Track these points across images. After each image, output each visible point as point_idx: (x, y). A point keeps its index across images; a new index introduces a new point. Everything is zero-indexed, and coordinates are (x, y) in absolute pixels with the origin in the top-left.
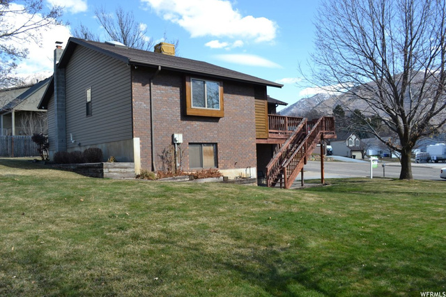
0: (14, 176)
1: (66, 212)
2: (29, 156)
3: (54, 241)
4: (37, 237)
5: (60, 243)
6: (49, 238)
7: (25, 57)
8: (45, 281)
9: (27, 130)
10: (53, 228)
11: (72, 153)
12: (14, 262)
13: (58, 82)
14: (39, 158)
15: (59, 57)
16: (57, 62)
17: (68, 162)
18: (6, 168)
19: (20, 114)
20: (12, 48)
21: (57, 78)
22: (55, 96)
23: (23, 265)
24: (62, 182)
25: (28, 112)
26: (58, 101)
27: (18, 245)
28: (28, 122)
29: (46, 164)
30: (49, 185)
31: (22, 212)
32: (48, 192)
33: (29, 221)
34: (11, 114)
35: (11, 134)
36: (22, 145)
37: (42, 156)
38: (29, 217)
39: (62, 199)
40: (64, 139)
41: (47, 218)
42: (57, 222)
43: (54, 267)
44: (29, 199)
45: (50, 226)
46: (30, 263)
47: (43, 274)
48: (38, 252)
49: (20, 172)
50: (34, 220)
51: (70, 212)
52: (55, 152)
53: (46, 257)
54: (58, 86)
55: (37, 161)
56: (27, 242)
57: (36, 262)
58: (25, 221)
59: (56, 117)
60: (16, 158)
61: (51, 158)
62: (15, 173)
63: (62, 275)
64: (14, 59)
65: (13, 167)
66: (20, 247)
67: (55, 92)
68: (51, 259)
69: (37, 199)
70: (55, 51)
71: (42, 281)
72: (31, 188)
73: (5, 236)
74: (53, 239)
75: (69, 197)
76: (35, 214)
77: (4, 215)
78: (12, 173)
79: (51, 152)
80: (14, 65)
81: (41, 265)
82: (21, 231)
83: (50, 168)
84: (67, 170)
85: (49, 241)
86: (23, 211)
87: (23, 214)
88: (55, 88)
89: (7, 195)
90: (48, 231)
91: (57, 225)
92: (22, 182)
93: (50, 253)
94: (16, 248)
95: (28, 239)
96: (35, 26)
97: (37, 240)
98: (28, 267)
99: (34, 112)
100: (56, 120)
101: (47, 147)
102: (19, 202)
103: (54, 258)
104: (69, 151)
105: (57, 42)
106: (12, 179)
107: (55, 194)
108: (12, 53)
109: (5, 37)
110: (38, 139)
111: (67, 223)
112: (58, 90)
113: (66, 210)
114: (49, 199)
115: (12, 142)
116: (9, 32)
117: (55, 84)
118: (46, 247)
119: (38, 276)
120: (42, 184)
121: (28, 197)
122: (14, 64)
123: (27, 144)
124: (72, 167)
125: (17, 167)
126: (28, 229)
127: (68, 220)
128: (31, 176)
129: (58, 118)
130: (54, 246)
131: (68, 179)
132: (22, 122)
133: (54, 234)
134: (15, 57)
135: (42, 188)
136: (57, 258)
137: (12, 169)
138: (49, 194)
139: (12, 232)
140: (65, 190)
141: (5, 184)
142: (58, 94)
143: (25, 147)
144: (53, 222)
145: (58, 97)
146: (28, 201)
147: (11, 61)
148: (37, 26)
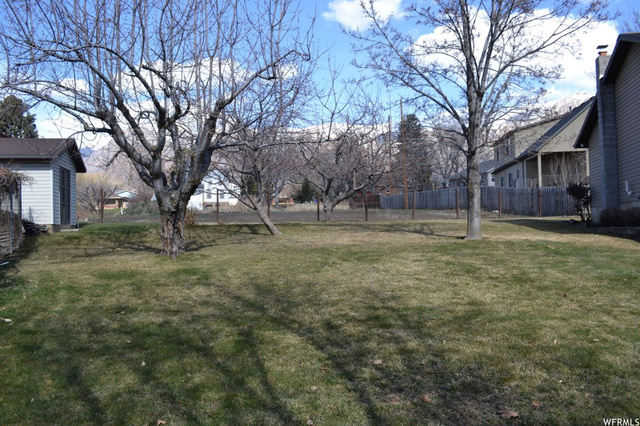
0: (547, 242)
1: (628, 300)
2: (562, 214)
3: (613, 341)
4: (588, 331)
5: (623, 346)
6: (604, 335)
7: (558, 77)
8: (604, 398)
9: (558, 180)
10: (611, 321)
11: (628, 211)
12: (558, 360)
13: (603, 105)
14: (578, 219)
15: (604, 67)
16: (601, 76)
17: (622, 225)
18: (535, 231)
19: (549, 158)
20: (539, 68)
21: (602, 99)
22: (600, 126)
23: (571, 368)
24: (616, 255)
25: (559, 154)
26: (604, 134)
27: (562, 338)
28: (559, 167)
29: (588, 227)
30: (598, 258)
31: (563, 293)
32: (597, 267)
33: (573, 306)
34: (536, 158)
35: (538, 185)
36: (553, 200)
37: (582, 216)
38: (572, 300)
39: (619, 280)
40: (615, 190)
41: (598, 306)
42: (615, 313)
43: (617, 380)
44: (571, 276)
45: (605, 318)
46: (581, 367)
47: (601, 387)
48: (591, 354)
49: (554, 237)
50: (581, 306)
51: (634, 301)
52: (601, 209)
53: (603, 363)
54: (603, 111)
55: (575, 222)
56: (574, 336)
57: (588, 366)
58: (568, 306)
59: (602, 158)
60: (545, 218)
61: (596, 218)
62: (547, 239)
63: (629, 395)
64: (544, 83)
65: (543, 230)
66: (565, 342)
67: (600, 120)
68: (611, 367)
69: (582, 276)
70: (597, 60)
71: (600, 396)
72: (572, 261)
73: (543, 323)
74: (612, 337)
75: (630, 278)
76: (581, 297)
77: (540, 294)
78: (544, 239)
79: (595, 209)
80: (543, 91)
81: (597, 373)
82: (564, 319)
83: (595, 233)
84: (621, 236)
85: (605, 340)
86: (564, 291)
87: (565, 296)
88: (600, 114)
89: (540, 268)
90: (602, 325)
91: (615, 317)
92: (558, 251)
93: (609, 358)
94: (559, 342)
95: (575, 332)
96: (568, 31)
97: (587, 335)
98: (578, 371)
99: (568, 154)
100: (603, 163)
101: (588, 202)
102: (557, 278)
103: (614, 366)
104: (624, 208)
105: (600, 47)
106: (544, 246)
107: (608, 272)
108: (539, 75)
109: (529, 56)
110: (577, 191)
111: (631, 317)
112: (603, 117)
113: (628, 297)
114: (600, 279)
115: (539, 196)
116: (535, 48)
117: (599, 109)
118: (602, 348)
119: (594, 387)
120: (587, 256)
121: (569, 273)
122: (542, 89)
123: (558, 198)
124: (629, 232)
125: (548, 230)
126: (574, 317)
127: (632, 313)
128: (569, 243)
129: (605, 159)
130: (614, 349)
131: (625, 251)
132: (551, 169)
133: (612, 331)
134: (544, 79)
135: (587, 262)
136: (620, 368)
137: (542, 232)
138: (599, 271)
139: (552, 319)
140: (622, 267)
141: (537, 252)
142: (604, 123)
143: (557, 202)
144: (609, 313)
145: (604, 128)
146: (570, 278)
147: (537, 87)
148: (572, 30)
